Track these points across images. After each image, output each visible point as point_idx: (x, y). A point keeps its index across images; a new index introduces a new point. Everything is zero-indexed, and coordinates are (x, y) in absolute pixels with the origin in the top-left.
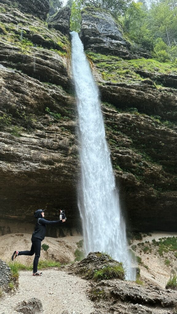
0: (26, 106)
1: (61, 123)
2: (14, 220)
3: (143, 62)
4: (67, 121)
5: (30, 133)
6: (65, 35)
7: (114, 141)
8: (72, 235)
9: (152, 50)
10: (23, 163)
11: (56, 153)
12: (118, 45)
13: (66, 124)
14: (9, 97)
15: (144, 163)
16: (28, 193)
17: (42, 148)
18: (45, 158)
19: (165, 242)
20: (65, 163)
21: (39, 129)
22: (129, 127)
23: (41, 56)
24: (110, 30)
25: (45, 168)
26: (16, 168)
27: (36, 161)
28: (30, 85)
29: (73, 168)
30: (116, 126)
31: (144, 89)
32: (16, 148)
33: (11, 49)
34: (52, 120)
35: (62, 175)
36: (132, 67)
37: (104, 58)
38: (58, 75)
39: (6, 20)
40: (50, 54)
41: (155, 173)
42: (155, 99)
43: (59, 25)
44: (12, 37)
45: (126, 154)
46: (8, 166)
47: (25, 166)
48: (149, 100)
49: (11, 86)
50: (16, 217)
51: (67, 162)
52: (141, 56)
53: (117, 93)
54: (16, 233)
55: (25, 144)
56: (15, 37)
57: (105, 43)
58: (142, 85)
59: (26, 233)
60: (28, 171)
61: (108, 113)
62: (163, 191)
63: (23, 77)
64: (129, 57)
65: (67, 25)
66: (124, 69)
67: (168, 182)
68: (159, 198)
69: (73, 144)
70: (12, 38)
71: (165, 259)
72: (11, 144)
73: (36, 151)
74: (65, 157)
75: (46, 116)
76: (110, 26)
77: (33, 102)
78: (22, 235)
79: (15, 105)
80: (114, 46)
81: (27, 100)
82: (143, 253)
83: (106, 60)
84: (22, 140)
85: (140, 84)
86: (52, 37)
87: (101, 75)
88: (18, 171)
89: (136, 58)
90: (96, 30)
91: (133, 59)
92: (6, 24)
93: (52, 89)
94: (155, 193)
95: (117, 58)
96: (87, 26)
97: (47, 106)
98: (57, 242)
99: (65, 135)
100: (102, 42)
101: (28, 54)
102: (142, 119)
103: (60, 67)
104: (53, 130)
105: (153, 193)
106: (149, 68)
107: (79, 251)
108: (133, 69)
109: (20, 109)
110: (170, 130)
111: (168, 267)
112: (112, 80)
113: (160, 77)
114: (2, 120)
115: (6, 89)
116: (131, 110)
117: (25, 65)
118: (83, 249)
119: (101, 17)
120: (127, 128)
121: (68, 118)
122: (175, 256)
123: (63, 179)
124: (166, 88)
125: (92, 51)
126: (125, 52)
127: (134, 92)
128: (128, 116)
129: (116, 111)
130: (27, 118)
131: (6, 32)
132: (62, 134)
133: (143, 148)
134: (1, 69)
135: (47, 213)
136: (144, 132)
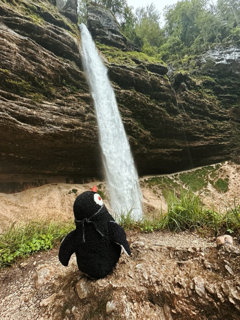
0: (44, 76)
1: (77, 94)
2: (50, 175)
3: (136, 54)
4: (82, 93)
5: (51, 101)
6: (74, 23)
8: (93, 181)
9: (142, 47)
10: (47, 126)
11: (75, 119)
12: (117, 39)
13: (81, 95)
14: (26, 64)
15: (140, 130)
16: (56, 153)
17: (62, 115)
18: (66, 122)
19: (151, 180)
20: (83, 127)
21: (58, 99)
22: (129, 102)
23: (53, 30)
24: (110, 25)
25: (67, 131)
26: (42, 131)
27: (58, 125)
28: (45, 56)
29: (90, 132)
30: (121, 100)
31: (139, 72)
32: (38, 113)
33: (21, 17)
34: (69, 91)
35: (82, 137)
38: (71, 51)
40: (62, 30)
41: (147, 136)
42: (147, 81)
43: (68, 13)
44: (23, 9)
45: (128, 122)
46: (34, 129)
47: (49, 128)
48: (143, 81)
49: (25, 53)
50: (51, 172)
51: (85, 127)
52: (134, 50)
53: (120, 73)
54: (51, 183)
55: (47, 110)
56: (26, 10)
57: (107, 35)
58: (137, 69)
59: (59, 182)
60: (52, 133)
62: (150, 149)
63: (37, 46)
64: (126, 50)
65: (75, 14)
66: (124, 56)
67: (153, 143)
68: (148, 153)
69: (88, 112)
70: (23, 11)
72: (34, 109)
73: (57, 117)
74: (83, 122)
75: (64, 87)
76: (111, 21)
77: (50, 73)
78: (57, 185)
79: (33, 73)
80: (115, 39)
81: (44, 70)
83: (109, 49)
84: (44, 106)
85: (136, 67)
86: (62, 18)
87: (106, 58)
88: (43, 133)
89: (131, 51)
90: (99, 23)
91: (129, 51)
93: (66, 63)
94: (146, 150)
95: (117, 49)
96: (93, 18)
97: (63, 79)
98: (83, 187)
99: (81, 104)
100: (105, 34)
102: (138, 96)
103: (72, 44)
104: (71, 100)
105: (145, 151)
106: (141, 58)
107: (99, 191)
108: (130, 57)
109: (38, 78)
110: (156, 106)
111: (155, 194)
112: (115, 63)
113: (149, 66)
114: (21, 85)
115: (21, 56)
116: (130, 88)
117: (38, 36)
118: (102, 189)
119: (103, 12)
120: (128, 102)
121: (82, 90)
122: (158, 187)
123: (82, 140)
124: (154, 73)
125: (98, 41)
126: (123, 45)
127: (132, 74)
128: (128, 92)
129: (120, 88)
130: (46, 87)
131: (15, 3)
132: (78, 104)
133: (139, 119)
134: (12, 34)
135: (74, 168)
136: (140, 106)
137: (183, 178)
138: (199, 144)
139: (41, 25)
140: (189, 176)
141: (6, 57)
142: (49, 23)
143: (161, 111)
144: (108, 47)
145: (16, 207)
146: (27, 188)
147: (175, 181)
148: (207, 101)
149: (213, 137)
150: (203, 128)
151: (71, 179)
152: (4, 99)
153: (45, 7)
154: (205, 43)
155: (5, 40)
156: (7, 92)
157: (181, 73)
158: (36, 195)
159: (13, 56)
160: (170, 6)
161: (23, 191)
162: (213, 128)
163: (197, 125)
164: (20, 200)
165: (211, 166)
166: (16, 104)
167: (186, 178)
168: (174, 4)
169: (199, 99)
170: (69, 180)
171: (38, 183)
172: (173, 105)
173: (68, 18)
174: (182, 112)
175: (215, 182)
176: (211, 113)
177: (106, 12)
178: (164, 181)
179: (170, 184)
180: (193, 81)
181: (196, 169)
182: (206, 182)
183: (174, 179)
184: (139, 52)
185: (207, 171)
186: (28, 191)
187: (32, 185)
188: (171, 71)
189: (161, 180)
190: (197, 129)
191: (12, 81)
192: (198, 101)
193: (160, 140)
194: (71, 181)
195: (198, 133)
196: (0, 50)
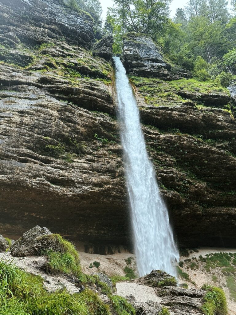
0: (78, 135)
1: (108, 147)
3: (184, 82)
4: (114, 145)
5: (81, 158)
6: (108, 61)
7: (158, 161)
8: (120, 252)
9: (193, 70)
10: (76, 187)
11: (105, 175)
12: (159, 68)
13: (112, 148)
14: (63, 128)
15: (189, 181)
16: (79, 212)
17: (92, 172)
18: (95, 181)
19: (212, 257)
20: (113, 184)
21: (88, 154)
22: (172, 147)
23: (89, 88)
24: (151, 54)
25: (95, 191)
26: (71, 192)
27: (87, 184)
28: (81, 115)
29: (120, 189)
30: (160, 147)
31: (186, 110)
32: (70, 174)
33: (62, 83)
34: (101, 145)
35: (111, 196)
36: (173, 89)
37: (146, 82)
38: (105, 103)
39: (56, 54)
40: (97, 84)
41: (200, 190)
42: (197, 120)
43: (103, 53)
44: (62, 70)
45: (170, 174)
46: (63, 190)
47: (77, 189)
48: (191, 121)
49: (64, 117)
50: (69, 235)
51: (115, 184)
52: (182, 76)
53: (159, 116)
55: (77, 169)
56: (64, 70)
57: (146, 66)
58: (183, 107)
60: (81, 194)
61: (151, 135)
62: (208, 207)
63: (74, 108)
64: (170, 78)
65: (110, 52)
66: (166, 91)
67: (213, 198)
68: (204, 214)
69: (120, 166)
70: (62, 71)
71: (212, 275)
72: (66, 169)
73: (87, 175)
74: (113, 179)
75: (95, 141)
76: (151, 50)
77: (83, 131)
79: (68, 134)
80: (155, 69)
81: (79, 129)
82: (190, 269)
83: (148, 83)
84: (74, 165)
85: (182, 106)
86: (97, 67)
87: (143, 99)
88: (72, 194)
89: (176, 79)
90: (137, 55)
91: (174, 80)
92: (56, 59)
93: (100, 117)
94: (201, 210)
95: (158, 80)
96: (129, 52)
97: (95, 133)
98: (107, 260)
99: (112, 158)
100: (143, 65)
101: (77, 87)
102: (184, 139)
103: (107, 97)
104: (101, 154)
105: (198, 210)
106: (190, 89)
107: (128, 268)
108: (174, 91)
109: (72, 138)
110: (213, 147)
112: (154, 103)
113: (200, 97)
115: (60, 120)
116: (174, 131)
117: (75, 97)
118: (132, 266)
119: (142, 42)
121: (114, 142)
122: (222, 272)
123: (111, 200)
124: (207, 108)
126: (166, 73)
127: (175, 114)
128: (171, 137)
129: (159, 133)
130: (78, 145)
131: (56, 66)
132: (109, 158)
133: (187, 166)
134: (55, 103)
135: (96, 232)
136: (187, 152)
139: (79, 85)
141: (47, 125)
143: (221, 153)
151: (92, 247)
152: (43, 163)
153: (82, 60)
155: (49, 110)
156: (44, 155)
159: (54, 122)
166: (51, 167)
170: (89, 248)
173: (102, 58)
184: (188, 79)
191: (50, 146)
193: (224, 193)
194: (91, 250)
196: (44, 119)
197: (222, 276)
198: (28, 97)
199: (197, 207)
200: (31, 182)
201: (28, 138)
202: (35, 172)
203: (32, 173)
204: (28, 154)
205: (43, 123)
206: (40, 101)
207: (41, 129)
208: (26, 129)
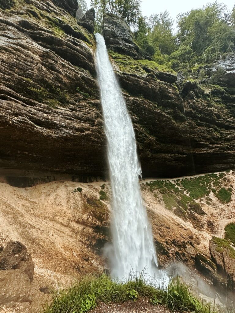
0: (61, 84)
1: (89, 100)
2: (57, 172)
3: (147, 62)
4: (94, 100)
5: (65, 107)
6: (90, 33)
8: (97, 181)
9: (153, 56)
10: (60, 130)
11: (85, 123)
12: (130, 48)
13: (92, 102)
14: (45, 73)
15: (145, 135)
16: (66, 153)
17: (74, 119)
18: (77, 127)
19: (153, 183)
20: (92, 131)
21: (72, 104)
23: (72, 42)
24: (124, 34)
25: (77, 135)
26: (55, 133)
27: (70, 129)
28: (63, 66)
29: (98, 136)
30: (129, 107)
31: (148, 80)
32: (53, 118)
33: (45, 31)
34: (82, 97)
35: (91, 141)
36: (140, 64)
38: (86, 60)
39: (40, 7)
40: (79, 41)
41: (151, 141)
42: (156, 89)
43: (86, 24)
44: (46, 23)
46: (48, 132)
47: (61, 132)
48: (152, 89)
49: (46, 63)
50: (59, 170)
51: (94, 131)
52: (145, 58)
53: (130, 81)
54: (59, 180)
55: (61, 115)
56: (49, 24)
57: (121, 44)
58: (147, 77)
59: (66, 180)
60: (64, 136)
62: (154, 153)
63: (57, 57)
64: (137, 58)
65: (92, 25)
66: (135, 65)
67: (158, 148)
68: (151, 158)
69: (98, 117)
71: (154, 193)
72: (50, 114)
73: (70, 121)
74: (92, 127)
75: (77, 94)
76: (125, 31)
77: (66, 81)
78: (64, 182)
79: (51, 81)
80: (127, 48)
81: (61, 78)
83: (122, 57)
84: (58, 111)
85: (146, 76)
86: (80, 30)
87: (118, 67)
88: (56, 136)
89: (142, 59)
90: (114, 33)
91: (140, 60)
92: (40, 11)
93: (81, 72)
94: (150, 155)
95: (129, 57)
96: (108, 28)
97: (77, 86)
98: (88, 186)
99: (92, 110)
100: (118, 43)
101: (60, 38)
102: (146, 103)
103: (88, 54)
104: (83, 105)
105: (148, 155)
106: (151, 67)
107: (102, 191)
108: (141, 66)
109: (55, 86)
110: (163, 113)
111: (156, 198)
112: (126, 71)
113: (158, 74)
114: (40, 92)
115: (42, 66)
116: (139, 96)
117: (58, 48)
118: (105, 190)
119: (118, 22)
120: (136, 109)
121: (94, 97)
122: (160, 192)
123: (90, 144)
124: (163, 82)
125: (111, 49)
126: (135, 53)
127: (142, 82)
128: (137, 100)
129: (129, 95)
130: (62, 94)
131: (40, 17)
132: (90, 109)
133: (145, 124)
134: (36, 47)
135: (80, 168)
136: (147, 113)
137: (184, 184)
138: (204, 151)
139: (62, 37)
140: (191, 182)
141: (29, 67)
142: (68, 36)
143: (168, 117)
144: (120, 56)
145: (27, 202)
146: (37, 184)
147: (176, 186)
148: (215, 109)
149: (219, 145)
150: (209, 136)
151: (77, 177)
152: (25, 104)
153: (66, 20)
154: (216, 53)
155: (29, 52)
156: (27, 98)
157: (190, 81)
158: (44, 191)
159: (36, 66)
160: (184, 14)
161: (33, 186)
162: (220, 136)
163: (203, 132)
164: (31, 194)
165: (215, 173)
166: (34, 109)
167: (188, 184)
168: (188, 12)
169: (207, 108)
170: (75, 178)
171: (47, 179)
172: (180, 113)
173: (85, 29)
174: (188, 119)
175: (218, 191)
176: (218, 121)
177: (121, 22)
178: (165, 185)
179: (171, 189)
180: (202, 90)
181: (198, 176)
182: (208, 190)
183: (176, 184)
184: (150, 60)
185: (211, 179)
186: (38, 186)
187: (42, 180)
188: (180, 78)
189: (162, 184)
190: (202, 136)
191: (32, 89)
192: (205, 109)
193: (164, 145)
194: (76, 180)
195: (203, 140)
196: (25, 61)
197: (160, 194)
198: (6, 35)
199: (148, 153)
200: (12, 119)
201: (7, 76)
202: (16, 110)
203: (12, 111)
204: (8, 92)
205: (23, 64)
206: (19, 41)
207: (21, 69)
208: (4, 66)
